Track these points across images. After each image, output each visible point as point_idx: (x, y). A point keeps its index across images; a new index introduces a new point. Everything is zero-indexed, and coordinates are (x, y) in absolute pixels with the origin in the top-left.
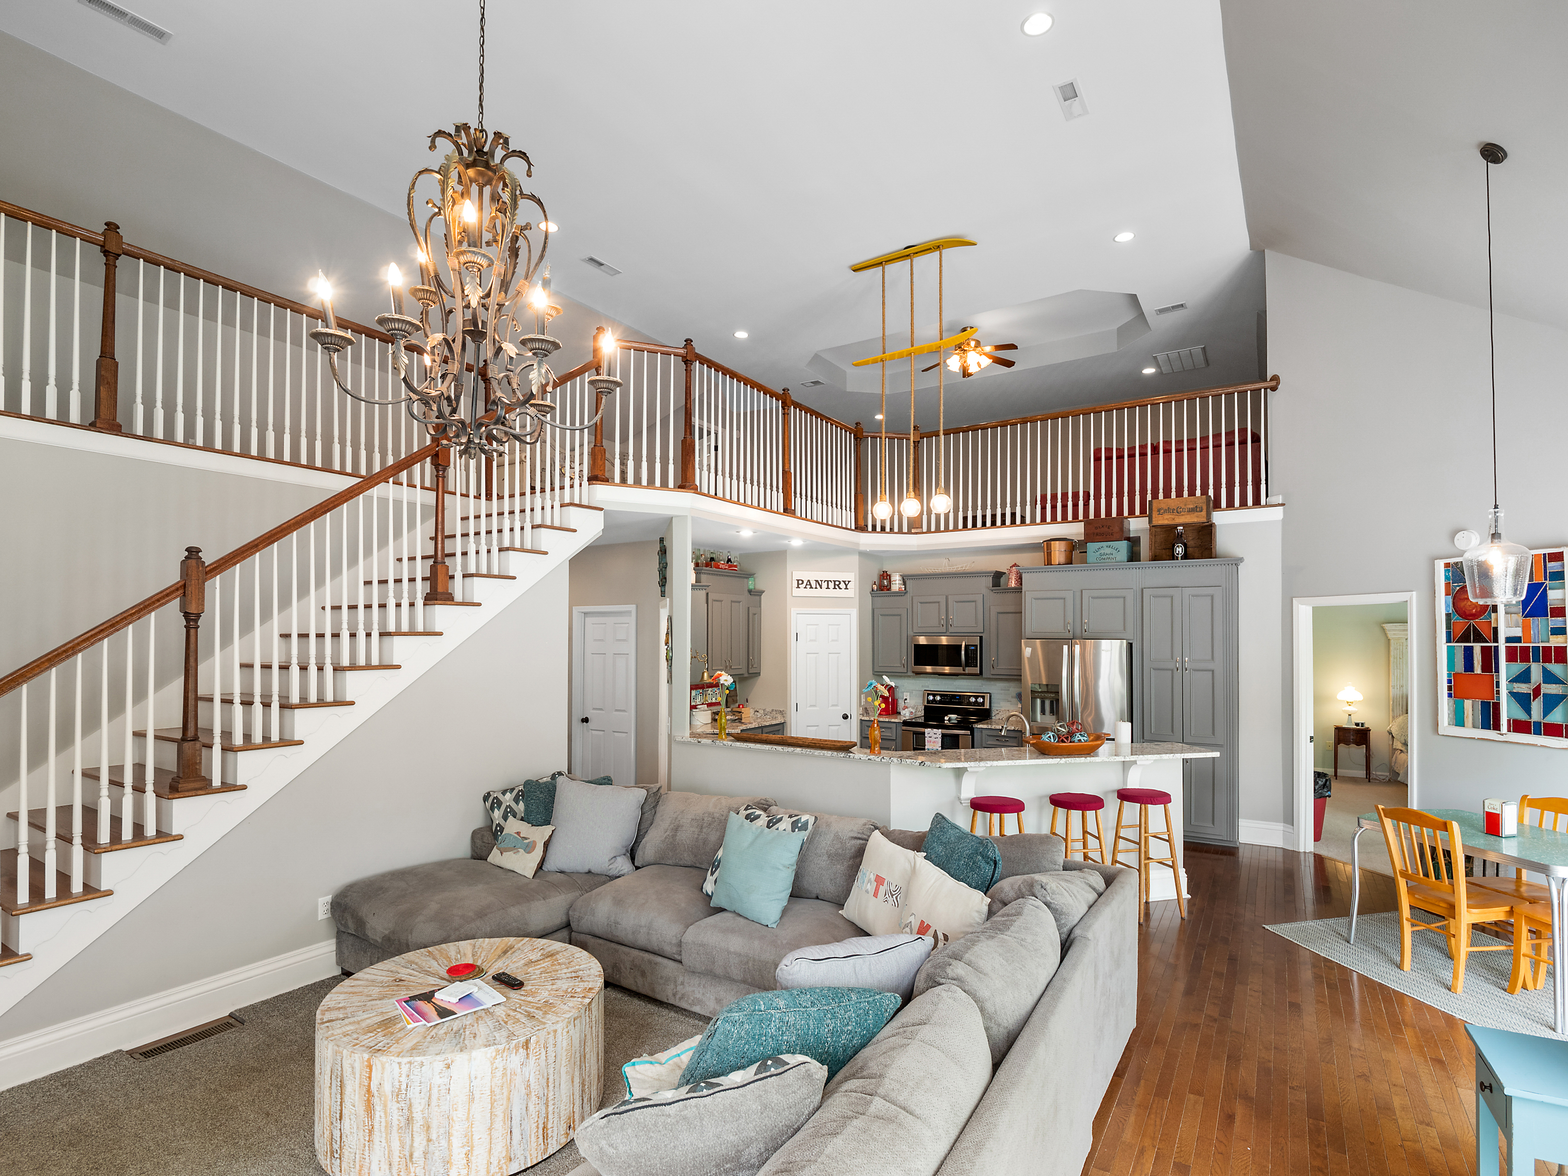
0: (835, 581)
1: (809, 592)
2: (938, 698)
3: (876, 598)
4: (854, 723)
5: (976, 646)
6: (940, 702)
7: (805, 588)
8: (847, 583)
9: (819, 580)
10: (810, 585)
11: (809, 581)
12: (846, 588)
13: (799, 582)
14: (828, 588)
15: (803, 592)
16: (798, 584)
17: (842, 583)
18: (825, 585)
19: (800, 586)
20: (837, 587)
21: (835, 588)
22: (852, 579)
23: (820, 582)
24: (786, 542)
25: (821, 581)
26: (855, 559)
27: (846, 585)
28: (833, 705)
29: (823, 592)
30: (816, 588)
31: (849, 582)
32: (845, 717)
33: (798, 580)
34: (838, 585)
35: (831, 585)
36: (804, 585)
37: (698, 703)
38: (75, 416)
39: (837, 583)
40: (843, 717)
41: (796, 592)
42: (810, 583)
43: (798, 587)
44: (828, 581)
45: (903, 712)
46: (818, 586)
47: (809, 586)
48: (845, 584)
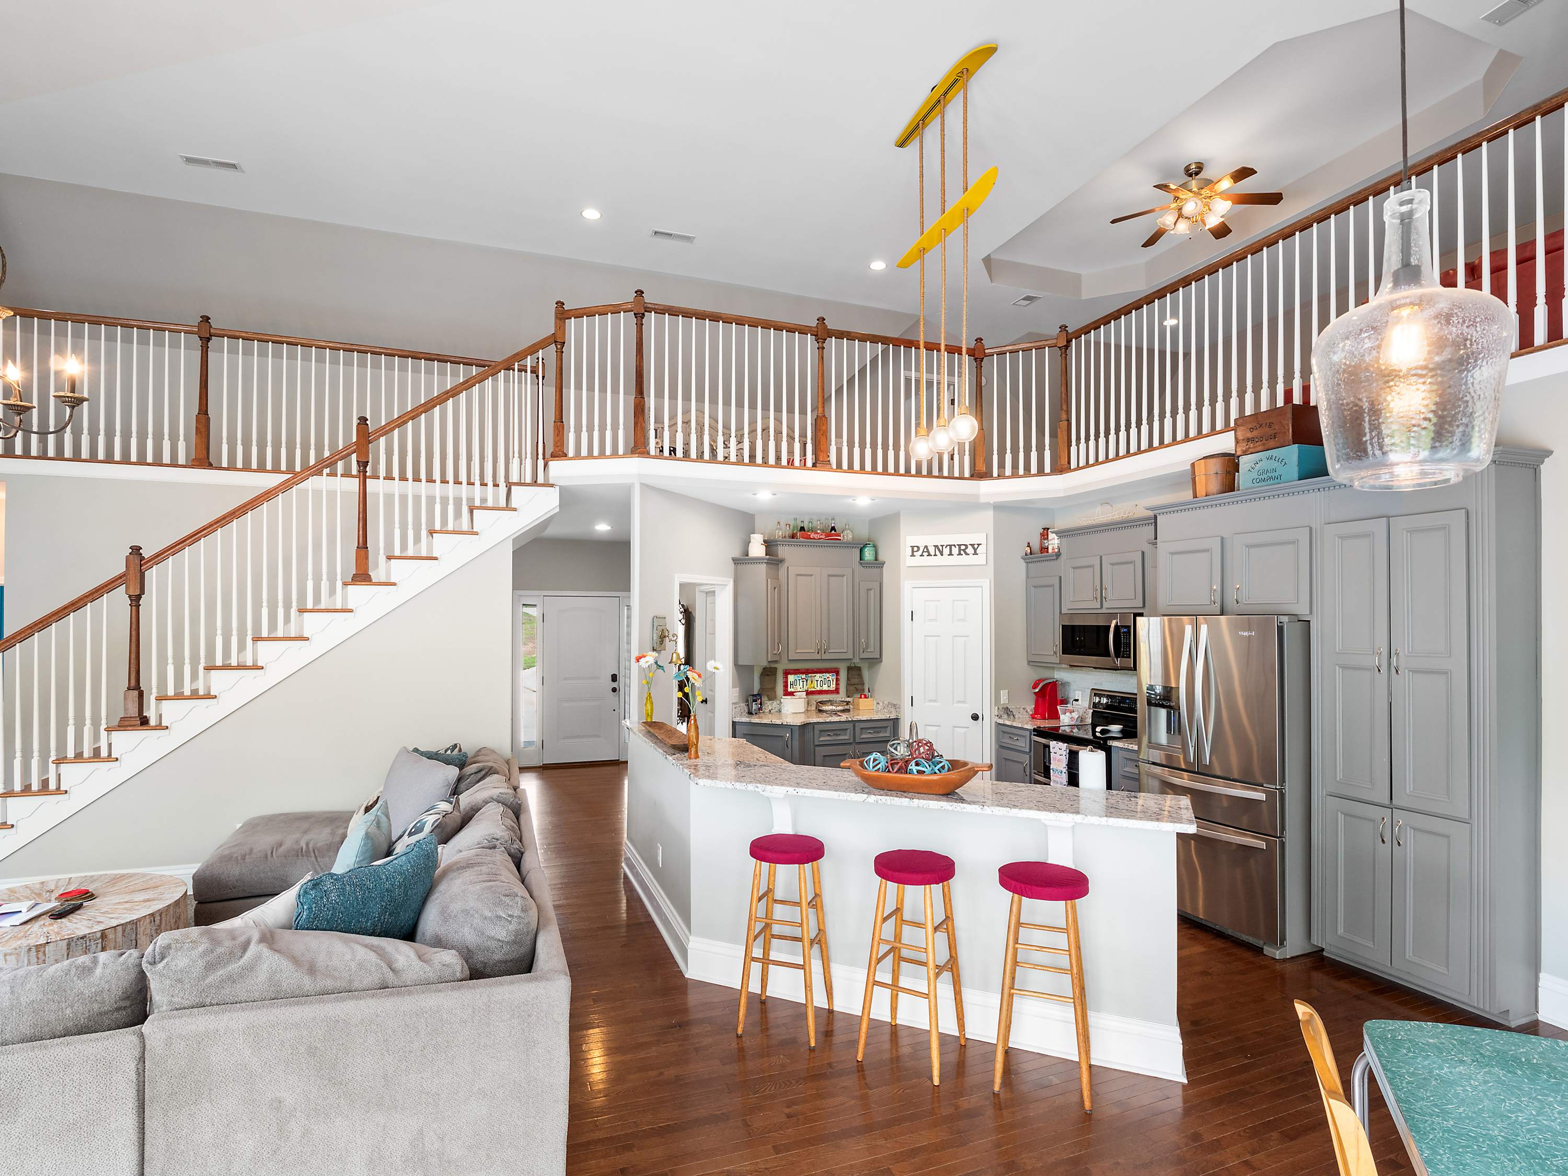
0: (960, 546)
1: (926, 560)
2: (1104, 700)
3: (1030, 565)
4: (987, 727)
5: (1129, 627)
6: (1107, 706)
7: (922, 555)
8: (976, 546)
9: (939, 545)
10: (928, 551)
11: (926, 547)
12: (975, 553)
13: (914, 549)
14: (951, 554)
15: (918, 560)
16: (913, 551)
17: (969, 546)
18: (946, 551)
19: (915, 554)
20: (962, 552)
21: (960, 554)
22: (982, 540)
23: (941, 548)
24: (850, 501)
25: (942, 546)
26: (989, 515)
27: (975, 550)
28: (959, 702)
29: (945, 560)
30: (935, 555)
31: (979, 545)
32: (975, 717)
33: (912, 547)
34: (964, 550)
35: (955, 551)
36: (920, 552)
37: (799, 690)
38: (182, 460)
39: (963, 547)
40: (973, 718)
41: (911, 561)
42: (927, 549)
43: (913, 555)
44: (950, 546)
45: (1062, 717)
46: (938, 553)
47: (927, 554)
48: (974, 548)
